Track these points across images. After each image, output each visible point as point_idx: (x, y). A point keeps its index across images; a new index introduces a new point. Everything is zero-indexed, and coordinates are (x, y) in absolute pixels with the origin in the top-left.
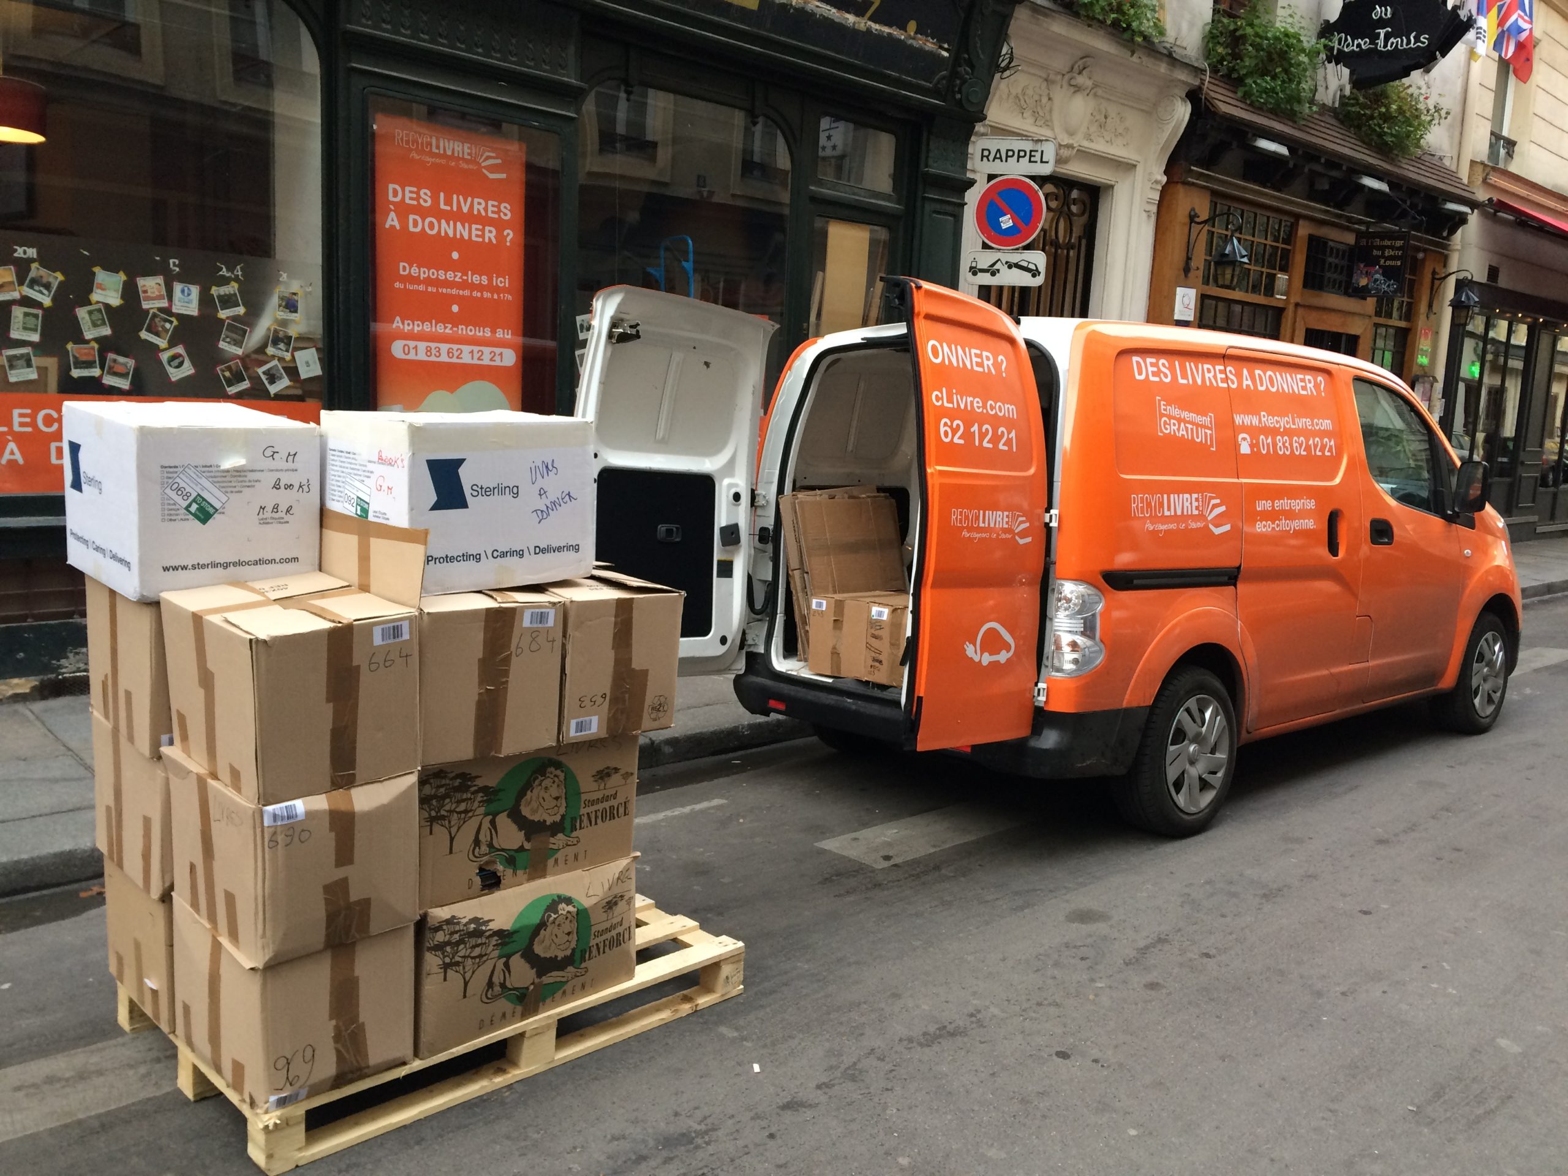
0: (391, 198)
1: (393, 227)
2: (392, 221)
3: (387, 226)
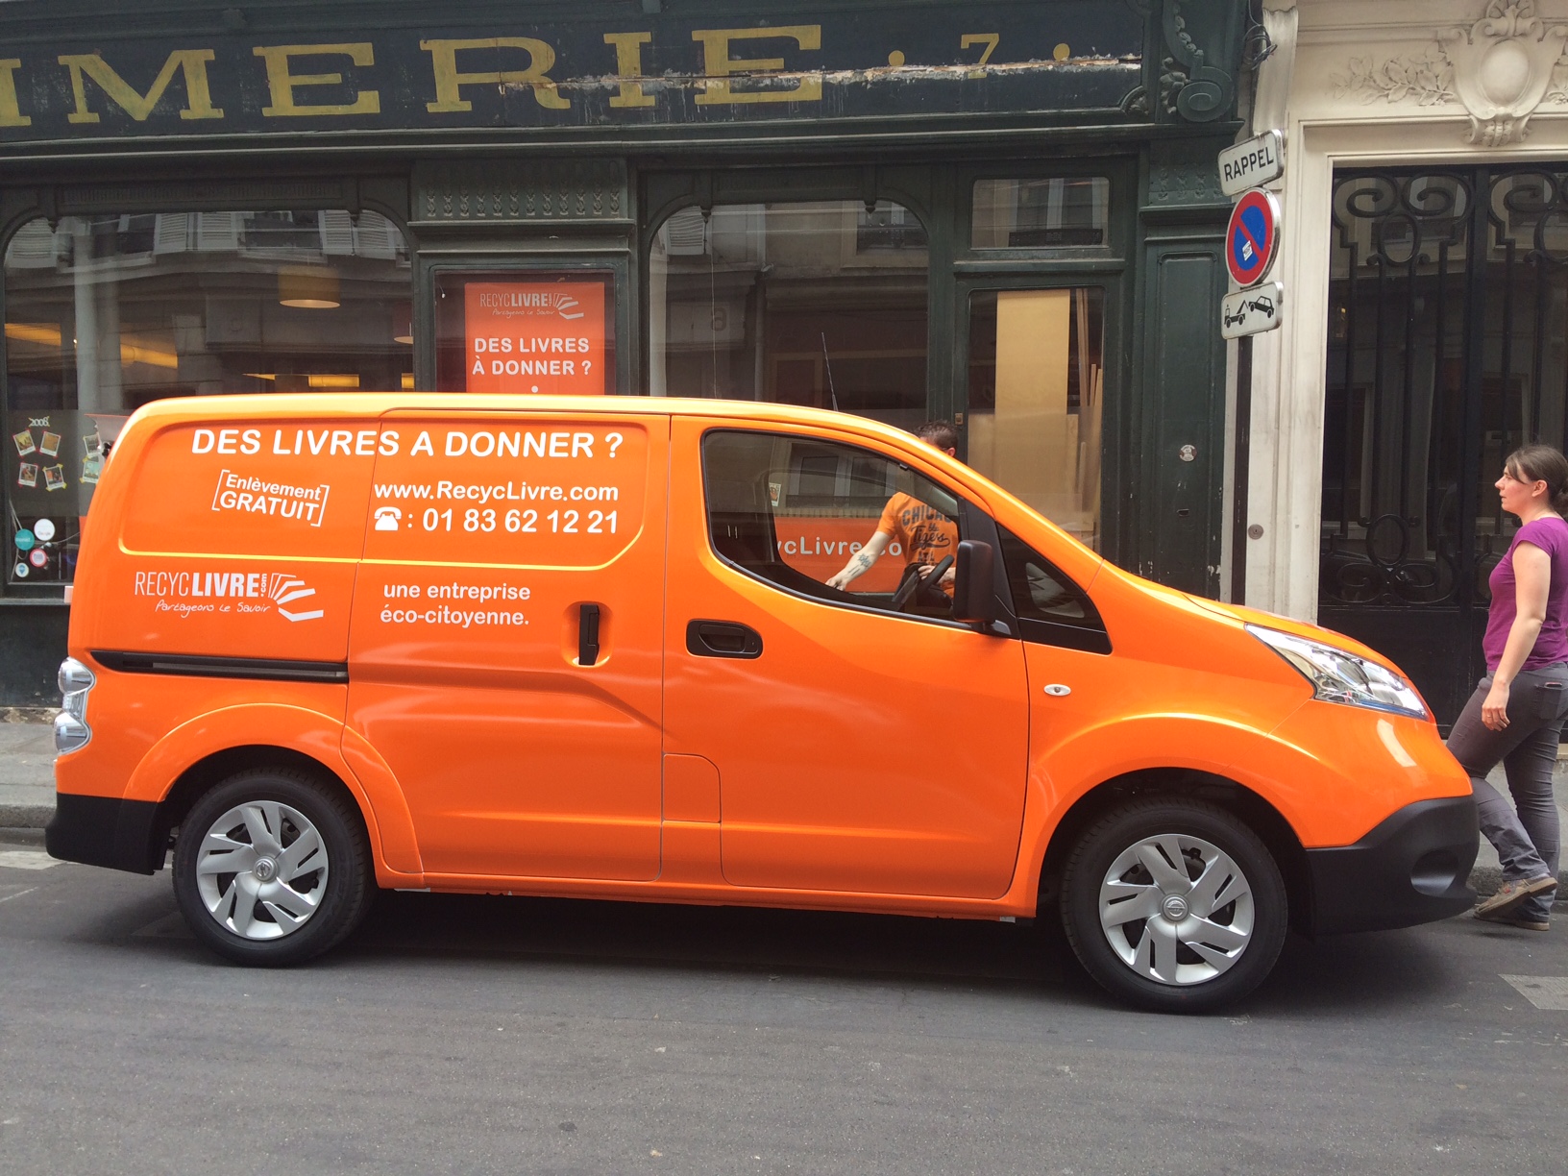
0: (477, 350)
1: (478, 373)
2: (478, 366)
3: (474, 373)
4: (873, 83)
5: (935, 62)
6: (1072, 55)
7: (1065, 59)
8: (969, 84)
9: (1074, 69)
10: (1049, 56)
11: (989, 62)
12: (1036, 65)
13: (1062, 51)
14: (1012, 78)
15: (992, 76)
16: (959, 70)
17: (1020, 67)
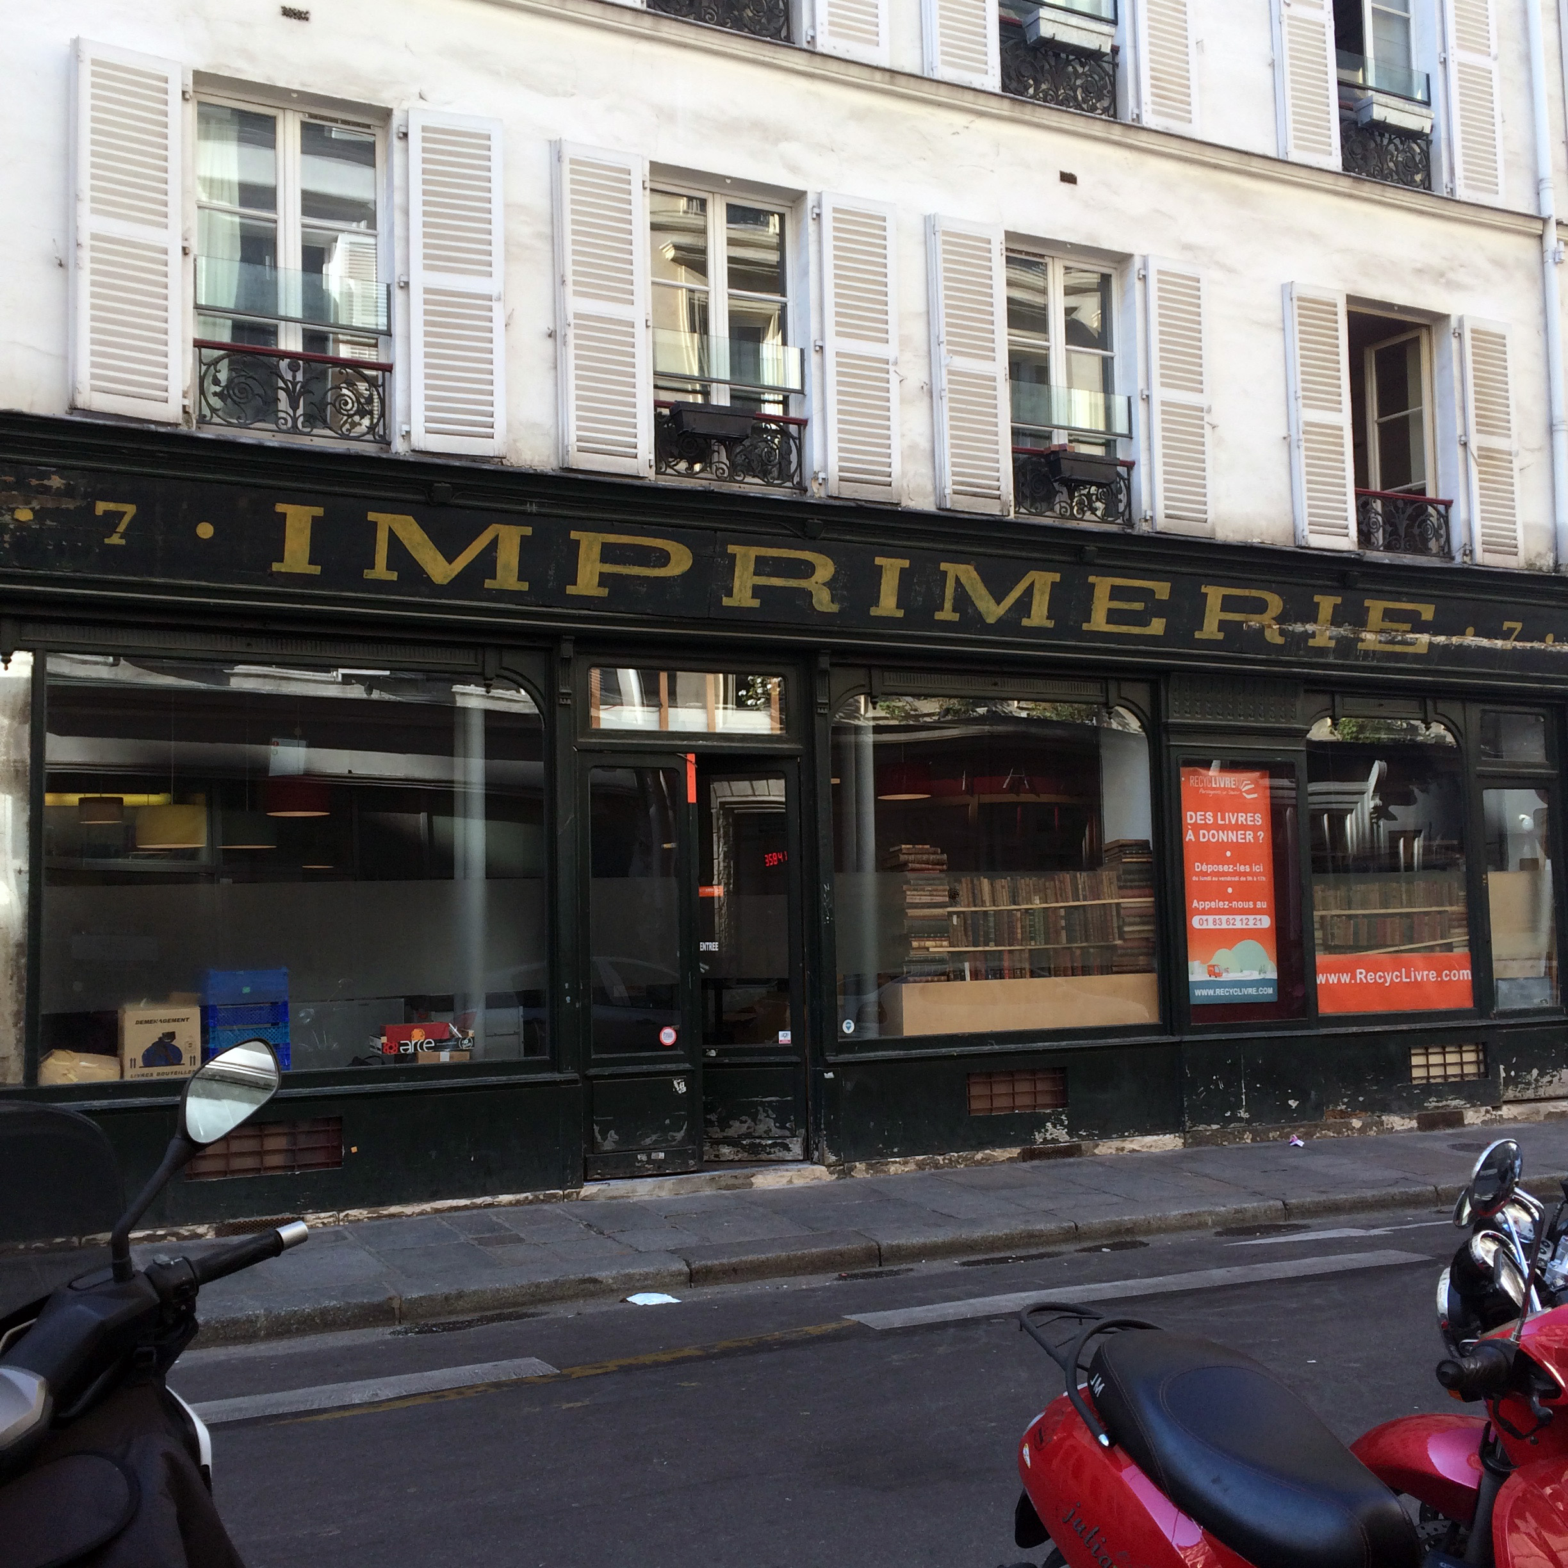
0: (1189, 821)
1: (1190, 840)
2: (1190, 836)
3: (1187, 840)
4: (1455, 646)
5: (1488, 637)
6: (1554, 642)
7: (1551, 643)
8: (1503, 652)
9: (1553, 649)
10: (1543, 640)
11: (1515, 640)
12: (1536, 645)
13: (1550, 638)
14: (1524, 651)
15: (1514, 648)
16: (1499, 644)
17: (1528, 645)
